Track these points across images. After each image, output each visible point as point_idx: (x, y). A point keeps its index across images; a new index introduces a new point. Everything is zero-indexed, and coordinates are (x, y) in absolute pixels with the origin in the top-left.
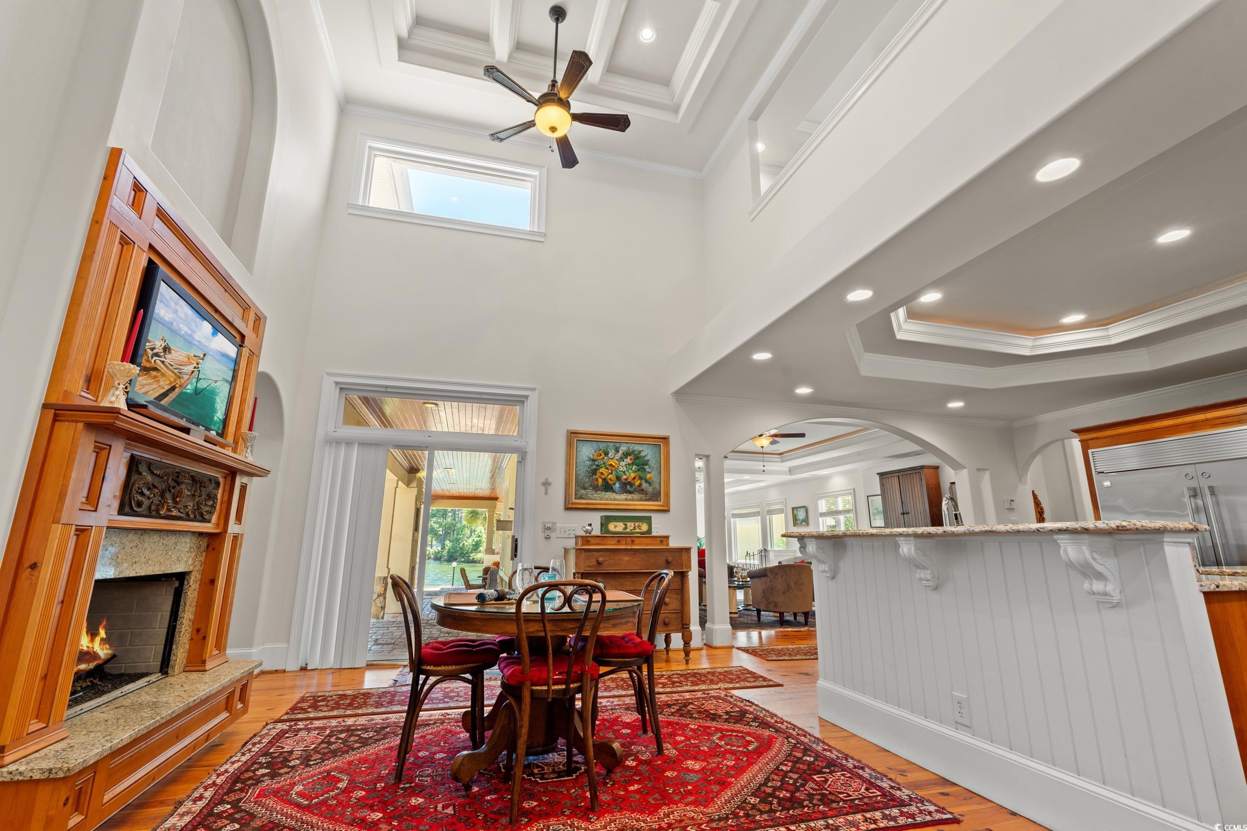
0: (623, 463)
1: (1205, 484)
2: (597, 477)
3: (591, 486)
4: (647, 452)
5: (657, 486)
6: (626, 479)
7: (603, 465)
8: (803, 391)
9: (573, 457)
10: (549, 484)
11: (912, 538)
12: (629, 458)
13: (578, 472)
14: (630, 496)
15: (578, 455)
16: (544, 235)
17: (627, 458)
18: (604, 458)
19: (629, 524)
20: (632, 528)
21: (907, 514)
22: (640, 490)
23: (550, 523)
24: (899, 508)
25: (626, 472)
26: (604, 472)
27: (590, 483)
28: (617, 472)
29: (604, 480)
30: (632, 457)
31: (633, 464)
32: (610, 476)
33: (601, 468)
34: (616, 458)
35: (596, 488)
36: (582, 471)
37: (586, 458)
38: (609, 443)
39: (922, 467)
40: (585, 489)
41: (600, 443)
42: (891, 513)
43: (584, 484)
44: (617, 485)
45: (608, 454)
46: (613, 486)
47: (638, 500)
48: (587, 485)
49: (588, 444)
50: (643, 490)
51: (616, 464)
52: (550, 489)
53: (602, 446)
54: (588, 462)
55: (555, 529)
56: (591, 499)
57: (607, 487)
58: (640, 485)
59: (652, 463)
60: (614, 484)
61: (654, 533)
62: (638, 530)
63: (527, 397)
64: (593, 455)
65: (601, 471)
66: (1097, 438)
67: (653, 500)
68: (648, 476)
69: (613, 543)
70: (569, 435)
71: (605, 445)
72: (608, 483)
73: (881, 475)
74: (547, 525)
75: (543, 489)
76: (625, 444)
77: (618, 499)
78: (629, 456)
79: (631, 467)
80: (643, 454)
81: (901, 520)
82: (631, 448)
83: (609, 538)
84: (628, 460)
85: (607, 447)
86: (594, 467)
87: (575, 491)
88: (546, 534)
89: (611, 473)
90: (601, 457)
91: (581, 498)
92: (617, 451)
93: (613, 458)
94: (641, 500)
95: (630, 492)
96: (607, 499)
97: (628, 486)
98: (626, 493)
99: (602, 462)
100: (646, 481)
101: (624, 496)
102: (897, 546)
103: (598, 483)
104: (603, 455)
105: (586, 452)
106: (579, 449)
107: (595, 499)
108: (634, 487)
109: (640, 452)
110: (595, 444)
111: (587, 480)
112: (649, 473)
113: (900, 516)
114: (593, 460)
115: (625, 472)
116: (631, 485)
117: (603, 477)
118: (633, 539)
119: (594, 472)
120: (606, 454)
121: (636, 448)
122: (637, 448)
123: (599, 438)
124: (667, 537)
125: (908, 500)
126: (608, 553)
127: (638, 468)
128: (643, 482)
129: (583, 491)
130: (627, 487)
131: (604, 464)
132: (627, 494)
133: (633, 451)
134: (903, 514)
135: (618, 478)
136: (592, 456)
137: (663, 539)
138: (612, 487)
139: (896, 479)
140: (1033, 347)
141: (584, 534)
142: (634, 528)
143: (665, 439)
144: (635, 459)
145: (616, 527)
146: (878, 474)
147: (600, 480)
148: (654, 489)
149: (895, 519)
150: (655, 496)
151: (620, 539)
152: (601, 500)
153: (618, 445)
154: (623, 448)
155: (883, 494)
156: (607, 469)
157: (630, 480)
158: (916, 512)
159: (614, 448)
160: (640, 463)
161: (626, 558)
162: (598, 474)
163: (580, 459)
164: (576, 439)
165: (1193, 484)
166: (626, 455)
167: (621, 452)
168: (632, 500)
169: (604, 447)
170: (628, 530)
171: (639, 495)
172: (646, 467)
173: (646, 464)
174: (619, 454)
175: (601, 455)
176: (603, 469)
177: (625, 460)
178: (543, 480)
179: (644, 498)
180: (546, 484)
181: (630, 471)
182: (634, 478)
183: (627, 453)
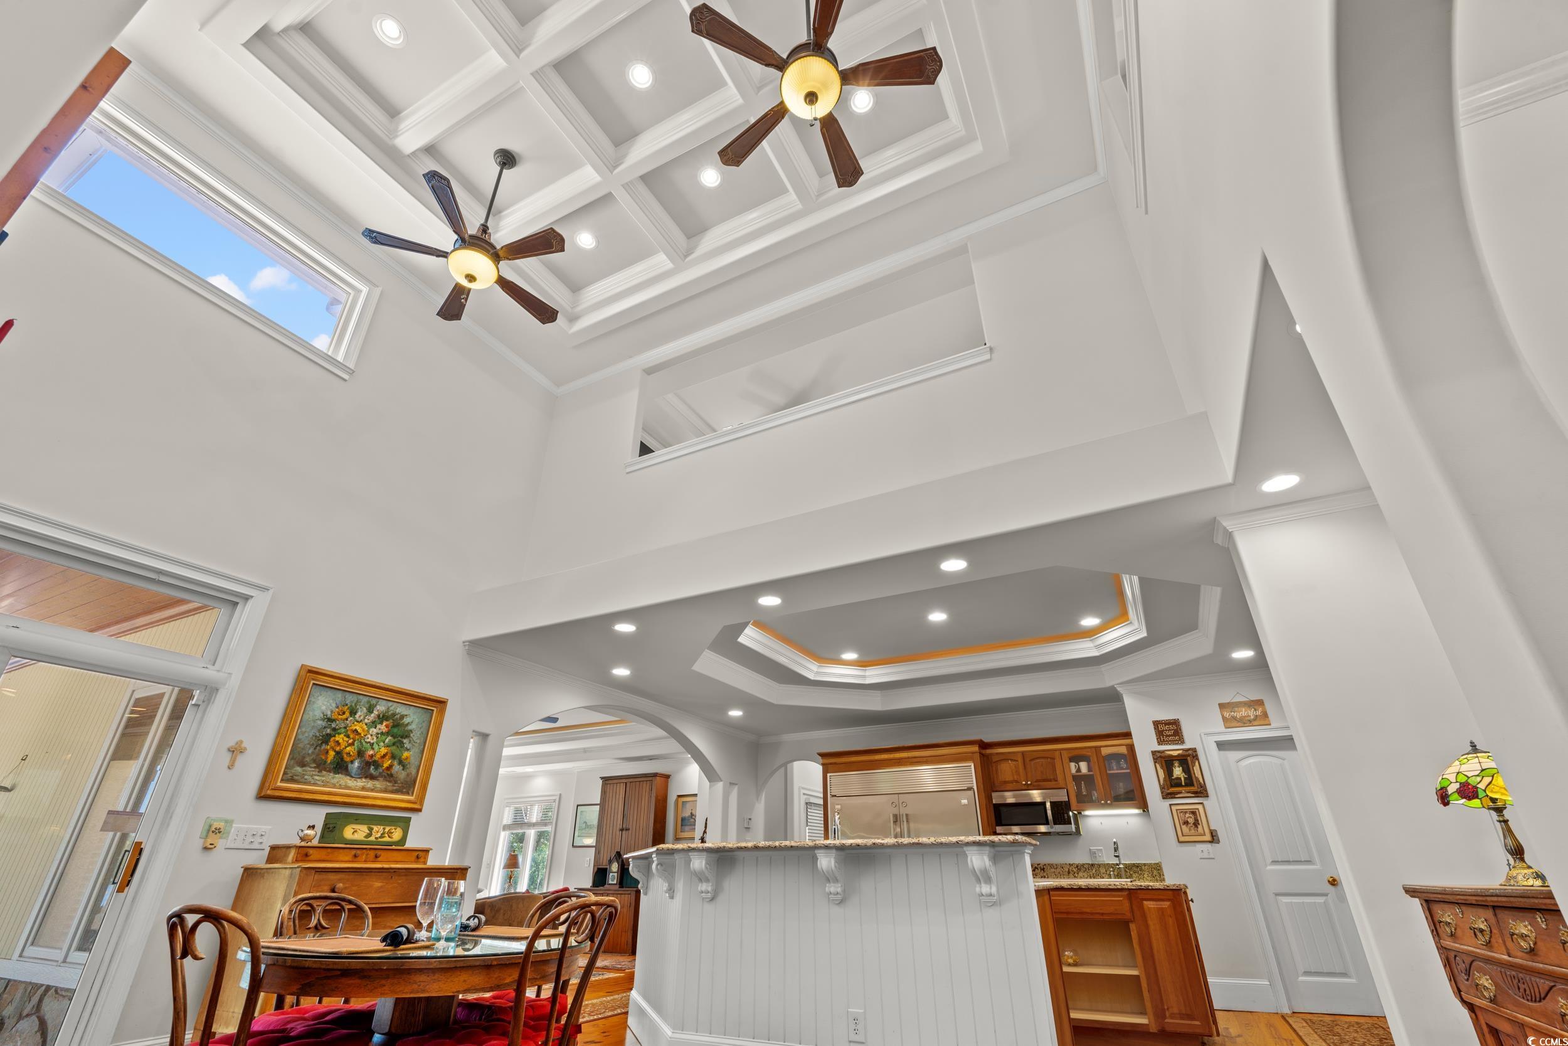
0: (374, 731)
1: (903, 811)
2: (329, 747)
3: (314, 761)
4: (412, 718)
5: (414, 772)
6: (372, 756)
7: (343, 730)
8: (621, 672)
9: (299, 711)
10: (242, 751)
11: (834, 851)
12: (384, 724)
13: (300, 737)
14: (370, 784)
15: (308, 709)
16: (351, 372)
17: (381, 723)
18: (347, 719)
19: (375, 828)
20: (379, 835)
21: (627, 830)
22: (389, 776)
23: (221, 820)
24: (619, 823)
25: (376, 747)
26: (341, 741)
27: (314, 756)
28: (361, 743)
29: (338, 753)
30: (390, 722)
31: (388, 734)
32: (348, 749)
33: (339, 734)
34: (366, 721)
35: (321, 766)
36: (307, 735)
37: (318, 714)
38: (361, 697)
39: (655, 775)
40: (303, 765)
41: (348, 695)
42: (608, 828)
43: (304, 757)
44: (356, 764)
45: (355, 714)
46: (350, 765)
47: (381, 791)
48: (308, 759)
49: (330, 693)
50: (391, 775)
51: (363, 730)
52: (241, 760)
53: (350, 699)
54: (320, 722)
55: (229, 833)
56: (309, 783)
57: (340, 766)
58: (390, 767)
59: (416, 736)
60: (352, 762)
61: (409, 844)
62: (387, 839)
63: (247, 598)
64: (332, 712)
65: (337, 739)
66: (835, 763)
67: (403, 793)
68: (406, 754)
69: (347, 858)
70: (303, 673)
71: (354, 698)
72: (342, 759)
73: (606, 780)
74: (216, 825)
75: (227, 757)
76: (384, 702)
77: (351, 786)
78: (387, 720)
79: (384, 737)
80: (406, 720)
81: (617, 837)
82: (391, 708)
83: (341, 851)
84: (383, 727)
85: (358, 701)
86: (328, 731)
87: (286, 768)
88: (210, 841)
89: (353, 744)
90: (344, 717)
91: (292, 780)
92: (370, 710)
93: (361, 724)
94: (385, 791)
95: (372, 777)
96: (334, 786)
97: (372, 767)
98: (366, 778)
99: (343, 725)
100: (401, 762)
101: (360, 783)
102: (815, 859)
103: (327, 758)
104: (347, 714)
105: (323, 704)
106: (312, 699)
107: (315, 784)
108: (380, 770)
109: (402, 717)
110: (339, 695)
111: (310, 752)
112: (408, 750)
113: (618, 832)
114: (330, 720)
115: (373, 744)
116: (377, 765)
117: (338, 749)
118: (379, 853)
119: (326, 739)
120: (353, 713)
121: (398, 710)
122: (400, 710)
123: (349, 687)
124: (427, 851)
125: (632, 812)
126: (352, 876)
127: (394, 740)
128: (396, 763)
129: (299, 769)
130: (369, 768)
131: (345, 728)
132: (368, 780)
133: (394, 715)
134: (622, 830)
135: (360, 753)
136: (329, 713)
137: (420, 853)
138: (347, 767)
139: (623, 786)
140: (817, 673)
141: (298, 842)
142: (382, 836)
143: (441, 703)
144: (394, 726)
145: (354, 833)
146: (602, 778)
147: (332, 754)
148: (408, 775)
149: (610, 836)
150: (407, 787)
151: (359, 852)
152: (324, 786)
153: (374, 701)
154: (381, 708)
155: (603, 805)
156: (348, 736)
157: (376, 758)
158: (638, 828)
159: (367, 706)
160: (399, 733)
161: (378, 884)
162: (332, 743)
163: (310, 715)
164: (312, 682)
165: (896, 811)
166: (382, 718)
167: (376, 712)
168: (372, 790)
169: (352, 702)
170: (372, 838)
171: (385, 783)
172: (405, 741)
173: (407, 736)
174: (373, 715)
175: (344, 713)
176: (342, 736)
177: (379, 726)
178: (231, 743)
179: (390, 788)
180: (236, 751)
181: (382, 744)
182: (384, 756)
183: (383, 716)
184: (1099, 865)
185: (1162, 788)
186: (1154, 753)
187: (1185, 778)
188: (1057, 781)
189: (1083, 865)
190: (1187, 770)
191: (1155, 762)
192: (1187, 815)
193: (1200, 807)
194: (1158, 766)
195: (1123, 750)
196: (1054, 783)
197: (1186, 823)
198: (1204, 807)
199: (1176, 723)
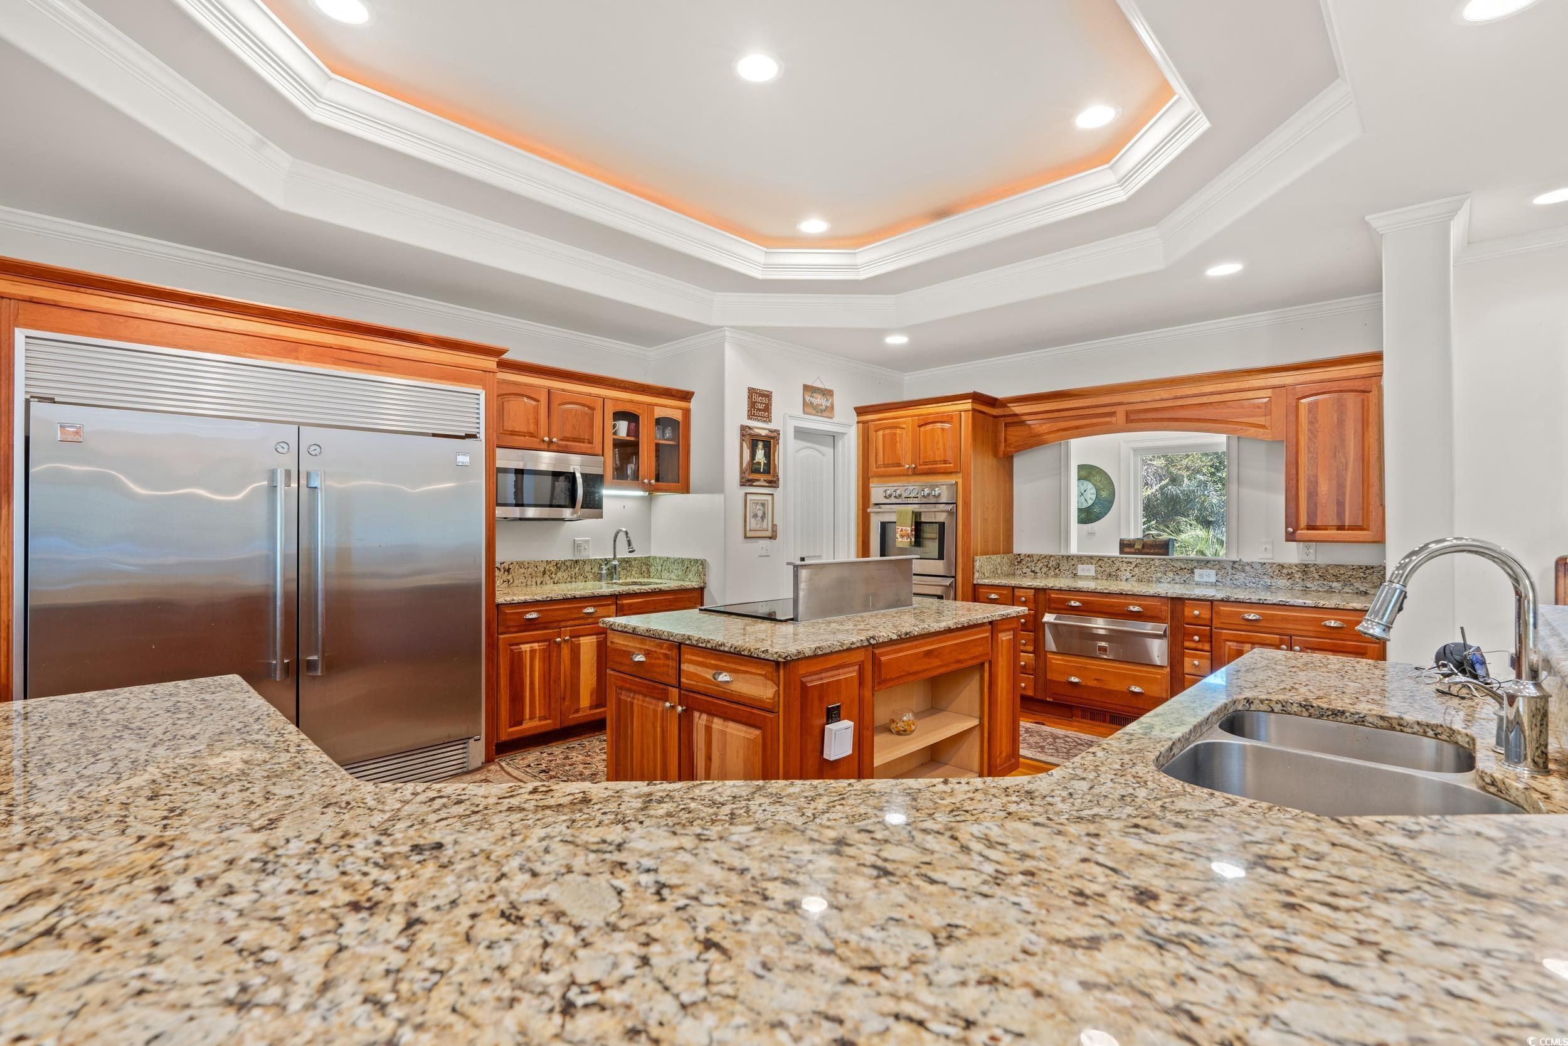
184: (585, 562)
185: (742, 472)
186: (743, 428)
187: (764, 464)
188: (592, 443)
189: (564, 562)
190: (768, 455)
191: (742, 440)
192: (758, 507)
193: (769, 498)
194: (745, 445)
195: (677, 415)
196: (586, 445)
197: (755, 516)
198: (773, 499)
199: (768, 396)
